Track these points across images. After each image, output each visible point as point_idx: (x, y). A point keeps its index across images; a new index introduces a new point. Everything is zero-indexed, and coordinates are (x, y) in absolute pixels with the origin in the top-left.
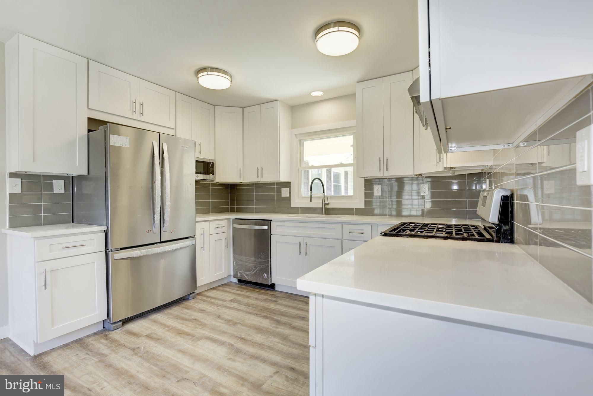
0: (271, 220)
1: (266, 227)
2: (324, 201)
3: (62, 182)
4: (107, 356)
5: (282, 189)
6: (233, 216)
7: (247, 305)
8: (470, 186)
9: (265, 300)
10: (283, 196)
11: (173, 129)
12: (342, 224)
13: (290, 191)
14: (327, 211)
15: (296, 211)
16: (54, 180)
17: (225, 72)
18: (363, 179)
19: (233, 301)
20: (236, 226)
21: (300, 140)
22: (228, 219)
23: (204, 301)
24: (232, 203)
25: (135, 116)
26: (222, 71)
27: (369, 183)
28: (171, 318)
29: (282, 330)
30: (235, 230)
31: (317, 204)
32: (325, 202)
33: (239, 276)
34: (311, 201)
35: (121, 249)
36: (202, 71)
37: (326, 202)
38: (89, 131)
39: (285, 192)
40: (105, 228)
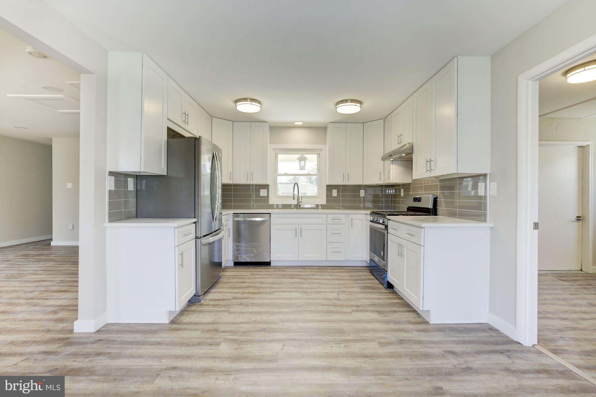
0: (270, 213)
1: (267, 219)
2: (298, 199)
3: (132, 180)
5: (261, 190)
6: (231, 211)
7: (268, 275)
8: (385, 192)
10: (261, 195)
12: (327, 214)
13: (268, 192)
16: (129, 178)
17: (259, 102)
20: (235, 219)
21: (276, 153)
22: (229, 214)
25: (184, 126)
26: (258, 102)
27: (330, 188)
28: (228, 289)
29: (310, 281)
30: (235, 222)
31: (296, 202)
33: (240, 259)
34: (294, 199)
35: (204, 236)
36: (242, 100)
37: (300, 200)
39: (263, 193)
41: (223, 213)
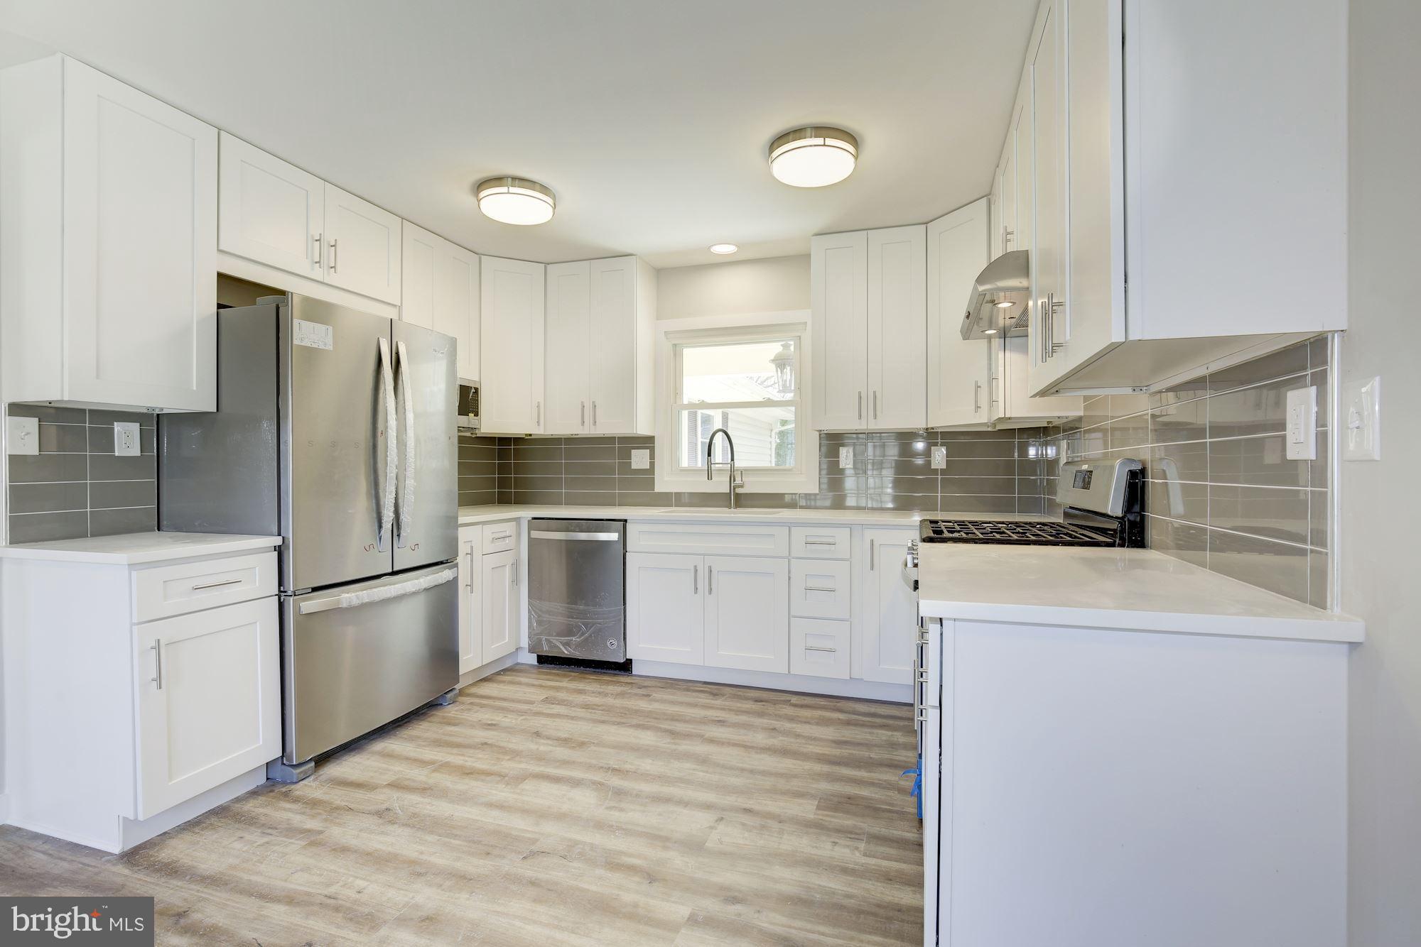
0: (626, 521)
1: (614, 536)
2: (732, 478)
3: (135, 427)
4: (321, 832)
5: (633, 451)
6: (526, 513)
7: (586, 707)
8: (1024, 452)
9: (622, 695)
10: (634, 466)
11: (395, 306)
12: (790, 525)
13: (652, 456)
14: (738, 499)
15: (666, 500)
16: (115, 423)
17: (544, 189)
18: (818, 433)
19: (547, 700)
20: (535, 534)
21: (675, 345)
22: (517, 520)
23: (482, 706)
25: (318, 273)
26: (538, 187)
27: (831, 442)
28: (424, 746)
29: (685, 746)
30: (532, 543)
31: (720, 485)
32: (734, 481)
33: (546, 648)
34: (710, 477)
35: (315, 589)
36: (492, 183)
37: (738, 481)
39: (639, 459)
40: (278, 541)
41: (461, 520)
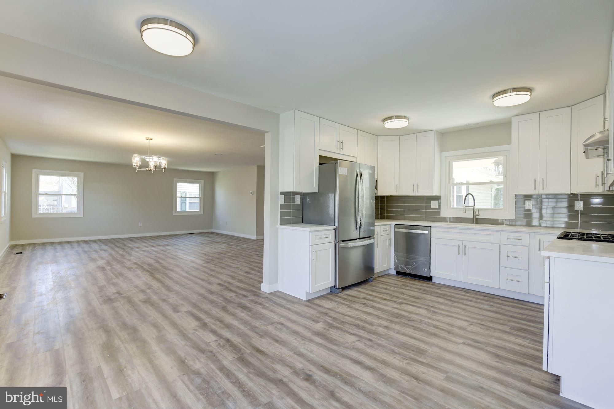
0: (431, 227)
1: (426, 232)
2: (474, 212)
3: (299, 196)
5: (431, 201)
6: (393, 223)
7: (418, 289)
9: (430, 287)
10: (432, 207)
11: (355, 157)
12: (500, 232)
13: (439, 203)
14: (477, 221)
15: (444, 220)
16: (294, 195)
18: (515, 195)
19: (403, 285)
20: (397, 230)
21: (449, 161)
22: (390, 225)
23: (382, 284)
24: (382, 212)
25: (338, 151)
26: (404, 118)
27: (521, 198)
28: (369, 291)
30: (396, 233)
31: (470, 215)
32: (475, 213)
33: (400, 269)
34: (465, 212)
35: (343, 241)
36: (389, 119)
37: (477, 213)
38: (320, 164)
39: (434, 204)
40: (334, 227)
41: (376, 224)
